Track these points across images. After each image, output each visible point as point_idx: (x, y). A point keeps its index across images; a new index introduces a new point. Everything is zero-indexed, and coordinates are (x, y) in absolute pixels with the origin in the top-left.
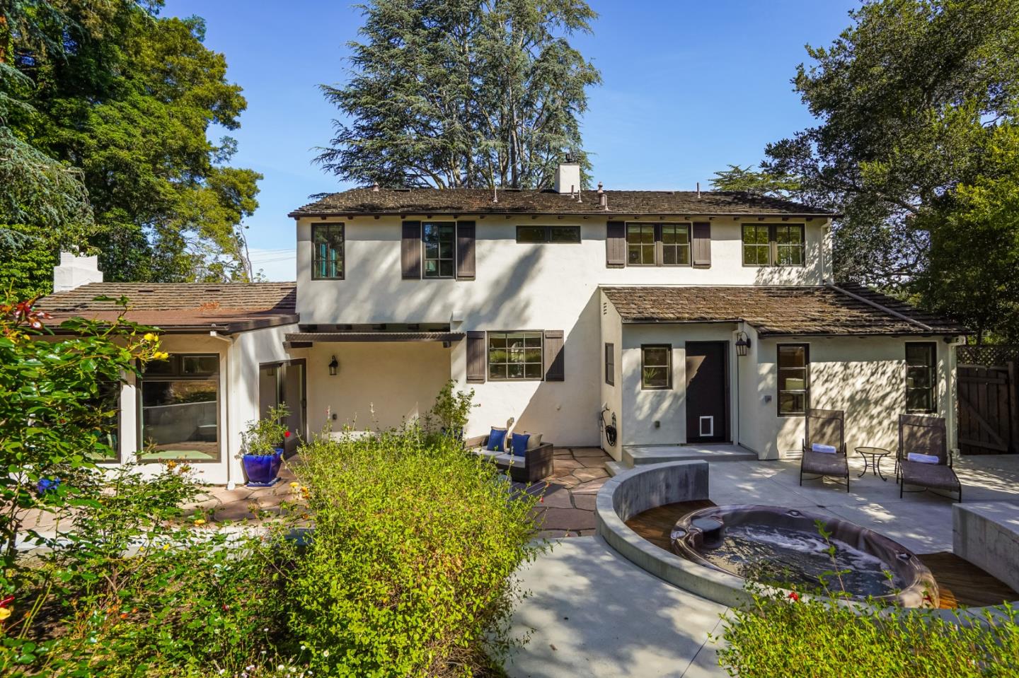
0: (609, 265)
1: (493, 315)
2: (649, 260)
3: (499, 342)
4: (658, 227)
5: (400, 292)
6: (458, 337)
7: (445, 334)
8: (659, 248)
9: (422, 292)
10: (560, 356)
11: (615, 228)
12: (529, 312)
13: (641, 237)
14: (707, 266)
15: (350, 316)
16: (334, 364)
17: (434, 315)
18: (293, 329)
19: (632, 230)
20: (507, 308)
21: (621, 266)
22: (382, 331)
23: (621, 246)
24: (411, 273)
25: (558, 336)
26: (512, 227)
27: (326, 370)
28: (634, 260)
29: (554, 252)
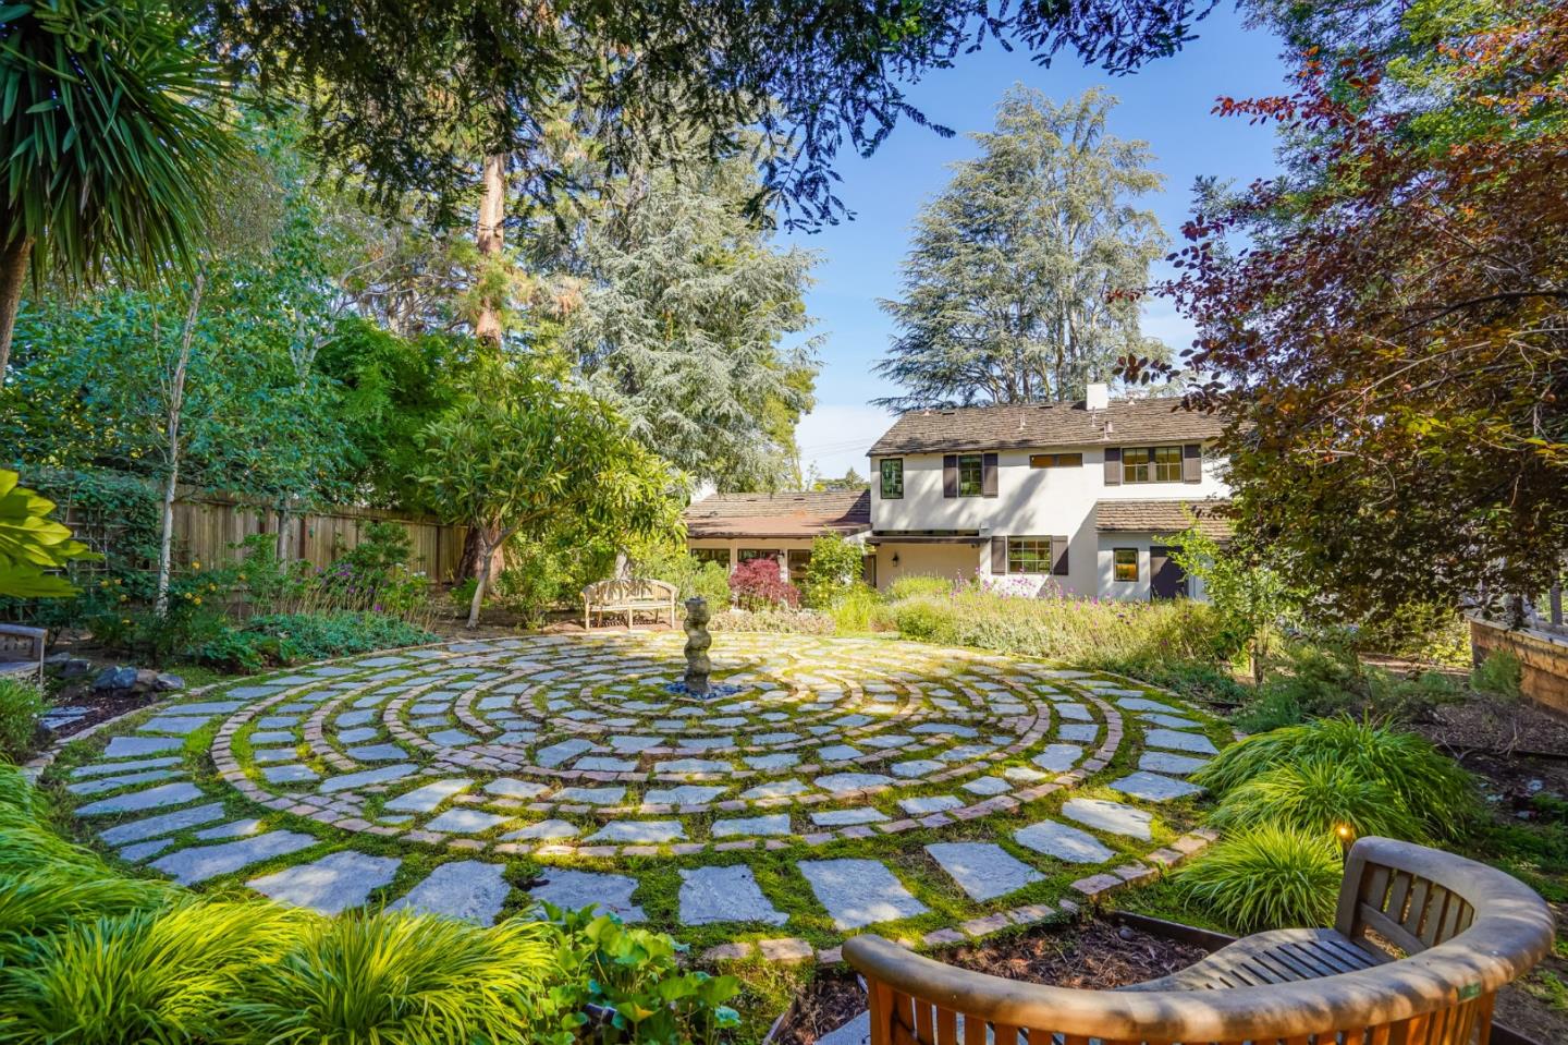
0: (1107, 483)
1: (1005, 523)
2: (1143, 477)
3: (1016, 545)
4: (1152, 451)
5: (938, 502)
6: (985, 540)
7: (974, 538)
8: (1152, 468)
9: (953, 505)
10: (1065, 555)
11: (1112, 453)
12: (1036, 520)
13: (1134, 460)
14: (1198, 481)
15: (902, 524)
16: (896, 559)
17: (962, 523)
18: (868, 534)
19: (1128, 454)
20: (1018, 515)
21: (1117, 483)
22: (930, 535)
23: (1118, 467)
24: (950, 492)
25: (1063, 539)
26: (1026, 457)
27: (891, 563)
28: (1130, 477)
29: (1055, 474)
